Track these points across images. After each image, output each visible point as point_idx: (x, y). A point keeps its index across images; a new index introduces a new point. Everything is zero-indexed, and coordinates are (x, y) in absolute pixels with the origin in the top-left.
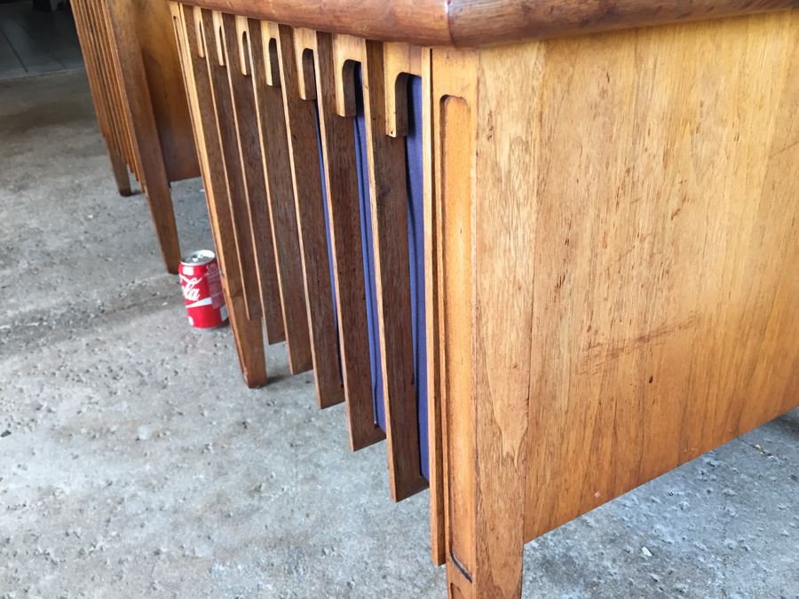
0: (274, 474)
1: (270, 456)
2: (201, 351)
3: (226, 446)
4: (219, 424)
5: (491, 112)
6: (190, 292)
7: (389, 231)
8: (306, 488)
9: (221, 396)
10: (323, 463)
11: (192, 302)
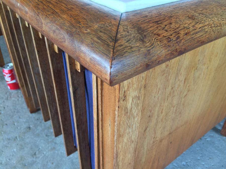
0: (40, 147)
1: (39, 140)
2: (13, 99)
3: (23, 137)
4: (21, 128)
5: (125, 91)
6: (8, 78)
7: (78, 102)
8: (52, 152)
9: (21, 117)
10: (57, 142)
11: (8, 82)
